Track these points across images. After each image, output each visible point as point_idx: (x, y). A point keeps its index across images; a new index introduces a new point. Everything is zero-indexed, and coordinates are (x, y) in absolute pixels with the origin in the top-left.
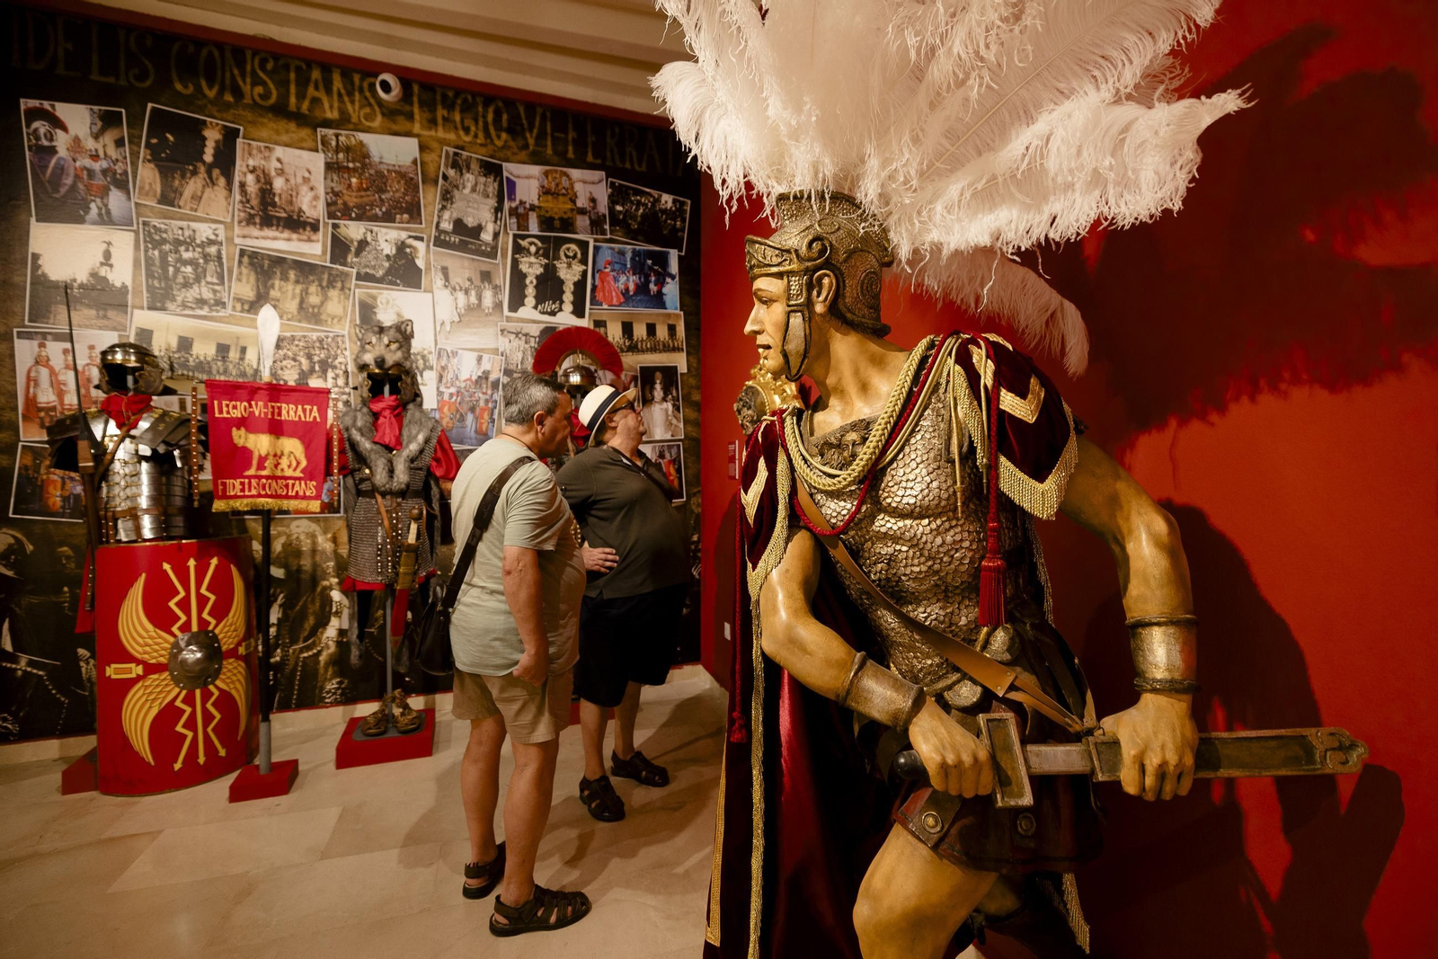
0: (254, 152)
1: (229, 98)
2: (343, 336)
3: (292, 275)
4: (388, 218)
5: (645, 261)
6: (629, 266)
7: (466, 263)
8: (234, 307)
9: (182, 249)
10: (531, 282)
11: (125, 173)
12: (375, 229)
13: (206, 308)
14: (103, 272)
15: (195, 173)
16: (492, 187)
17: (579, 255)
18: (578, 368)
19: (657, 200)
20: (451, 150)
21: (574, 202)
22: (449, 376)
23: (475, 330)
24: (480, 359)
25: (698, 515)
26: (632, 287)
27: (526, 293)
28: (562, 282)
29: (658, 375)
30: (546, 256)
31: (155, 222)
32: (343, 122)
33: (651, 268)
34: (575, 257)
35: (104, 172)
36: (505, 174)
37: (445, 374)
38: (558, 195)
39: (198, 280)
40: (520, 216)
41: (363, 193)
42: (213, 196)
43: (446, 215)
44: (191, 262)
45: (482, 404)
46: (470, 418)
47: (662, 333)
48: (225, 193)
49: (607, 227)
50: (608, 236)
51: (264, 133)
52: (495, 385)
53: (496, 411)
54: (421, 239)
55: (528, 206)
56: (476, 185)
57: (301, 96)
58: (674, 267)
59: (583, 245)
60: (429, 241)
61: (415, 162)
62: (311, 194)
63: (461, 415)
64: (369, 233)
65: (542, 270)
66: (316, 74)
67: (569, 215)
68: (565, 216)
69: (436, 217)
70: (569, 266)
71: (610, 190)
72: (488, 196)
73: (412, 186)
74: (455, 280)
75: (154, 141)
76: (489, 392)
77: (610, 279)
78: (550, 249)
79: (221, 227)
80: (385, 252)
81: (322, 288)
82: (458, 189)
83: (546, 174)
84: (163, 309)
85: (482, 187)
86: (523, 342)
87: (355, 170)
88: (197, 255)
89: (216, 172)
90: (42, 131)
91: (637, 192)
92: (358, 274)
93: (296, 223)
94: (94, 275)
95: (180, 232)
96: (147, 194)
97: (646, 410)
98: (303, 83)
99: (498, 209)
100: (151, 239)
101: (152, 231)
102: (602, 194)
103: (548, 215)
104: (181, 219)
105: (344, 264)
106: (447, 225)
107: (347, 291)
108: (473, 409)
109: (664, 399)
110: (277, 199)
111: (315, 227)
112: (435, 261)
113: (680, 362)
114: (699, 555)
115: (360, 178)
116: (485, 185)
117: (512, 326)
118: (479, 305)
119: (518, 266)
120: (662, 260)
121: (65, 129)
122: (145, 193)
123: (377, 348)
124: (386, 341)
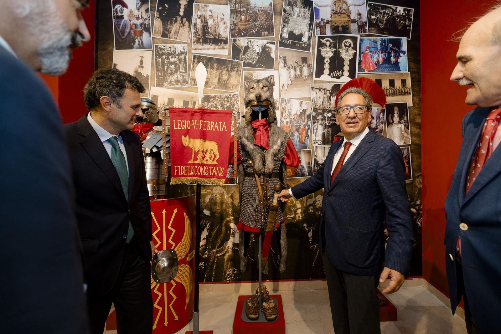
0: (200, 8)
2: (237, 94)
3: (215, 66)
4: (258, 34)
5: (388, 45)
6: (379, 49)
7: (295, 54)
8: (191, 83)
9: (170, 57)
10: (327, 61)
11: (149, 24)
12: (252, 40)
13: (179, 84)
14: (140, 70)
15: (176, 21)
16: (308, 13)
17: (352, 45)
19: (395, 11)
21: (349, 16)
23: (299, 88)
24: (301, 103)
25: (420, 189)
26: (381, 60)
27: (325, 67)
28: (343, 60)
29: (396, 109)
30: (335, 47)
31: (160, 46)
33: (391, 49)
34: (350, 45)
35: (141, 25)
36: (314, 6)
37: (284, 112)
38: (341, 13)
39: (176, 71)
40: (322, 28)
41: (247, 23)
42: (183, 31)
43: (285, 30)
44: (174, 63)
45: (302, 127)
46: (296, 134)
47: (398, 84)
48: (188, 29)
49: (367, 28)
50: (368, 33)
52: (309, 116)
53: (309, 131)
54: (273, 43)
55: (325, 21)
56: (300, 13)
58: (404, 47)
59: (354, 39)
60: (277, 44)
61: (271, 5)
62: (224, 26)
63: (292, 133)
64: (249, 42)
65: (332, 54)
67: (347, 24)
68: (345, 25)
69: (280, 31)
70: (347, 51)
71: (368, 8)
72: (306, 18)
73: (269, 17)
74: (289, 63)
75: (160, 8)
76: (306, 121)
77: (369, 56)
78: (337, 43)
79: (186, 45)
80: (256, 52)
81: (228, 71)
82: (291, 16)
83: (335, 3)
84: (162, 85)
85: (303, 13)
86: (323, 94)
87: (243, 12)
88: (176, 60)
89: (185, 20)
90: (119, 9)
91: (384, 7)
92: (244, 63)
93: (218, 41)
94: (136, 72)
95: (170, 49)
96: (157, 33)
97: (389, 128)
99: (311, 24)
100: (159, 53)
101: (159, 50)
102: (364, 10)
103: (336, 25)
104: (170, 43)
105: (238, 59)
106: (285, 35)
107: (239, 72)
108: (298, 130)
109: (400, 122)
110: (209, 30)
111: (225, 42)
112: (280, 53)
113: (409, 100)
114: (421, 212)
115: (246, 15)
116: (304, 13)
117: (318, 85)
118: (301, 75)
119: (320, 53)
120: (397, 44)
121: (126, 7)
122: (156, 33)
123: (257, 90)
124: (261, 86)
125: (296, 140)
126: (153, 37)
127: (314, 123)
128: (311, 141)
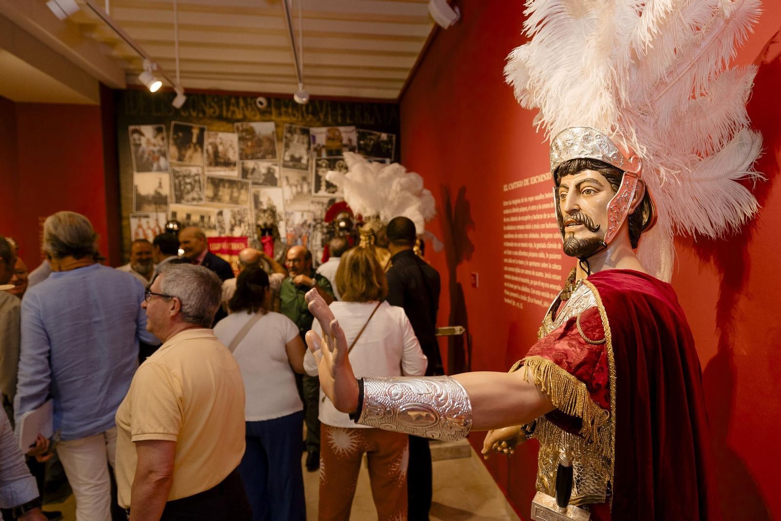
0: (211, 136)
1: (201, 115)
2: (248, 210)
3: (227, 185)
4: (263, 158)
7: (296, 174)
8: (206, 200)
9: (186, 178)
12: (258, 163)
13: (196, 201)
14: (159, 190)
15: (190, 147)
16: (306, 139)
17: (344, 166)
18: (344, 219)
19: (379, 137)
20: (288, 125)
21: (341, 141)
22: (290, 223)
23: (300, 203)
24: (303, 215)
27: (322, 184)
30: (330, 167)
31: (177, 169)
32: (245, 119)
34: (342, 166)
35: (158, 151)
36: (311, 133)
38: (334, 139)
39: (192, 190)
40: (318, 151)
41: (253, 148)
42: (196, 156)
43: (287, 154)
44: (190, 184)
45: (304, 234)
48: (201, 154)
51: (215, 128)
52: (309, 226)
53: (310, 237)
54: (276, 165)
55: (321, 146)
56: (299, 139)
57: (228, 110)
60: (280, 166)
61: (273, 133)
62: (233, 151)
63: (296, 239)
64: (256, 165)
66: (233, 101)
67: (339, 148)
68: (337, 149)
69: (283, 155)
70: (340, 171)
71: (357, 135)
72: (304, 144)
73: (272, 142)
74: (291, 181)
75: (175, 136)
76: (307, 229)
78: (331, 164)
81: (238, 190)
82: (291, 142)
83: (329, 131)
84: (180, 203)
85: (301, 140)
86: (321, 206)
87: (249, 139)
88: (191, 180)
89: (197, 146)
90: (136, 138)
91: (371, 134)
92: (252, 182)
93: (228, 164)
94: (156, 192)
95: (185, 172)
98: (228, 105)
99: (309, 149)
100: (176, 175)
101: (175, 172)
102: (354, 137)
103: (330, 149)
105: (246, 178)
106: (287, 158)
107: (248, 190)
108: (300, 237)
110: (220, 155)
111: (235, 164)
112: (283, 174)
115: (252, 142)
116: (303, 139)
117: (316, 200)
118: (302, 192)
119: (318, 173)
121: (144, 136)
122: (172, 158)
126: (170, 162)
127: (314, 230)
128: (312, 245)
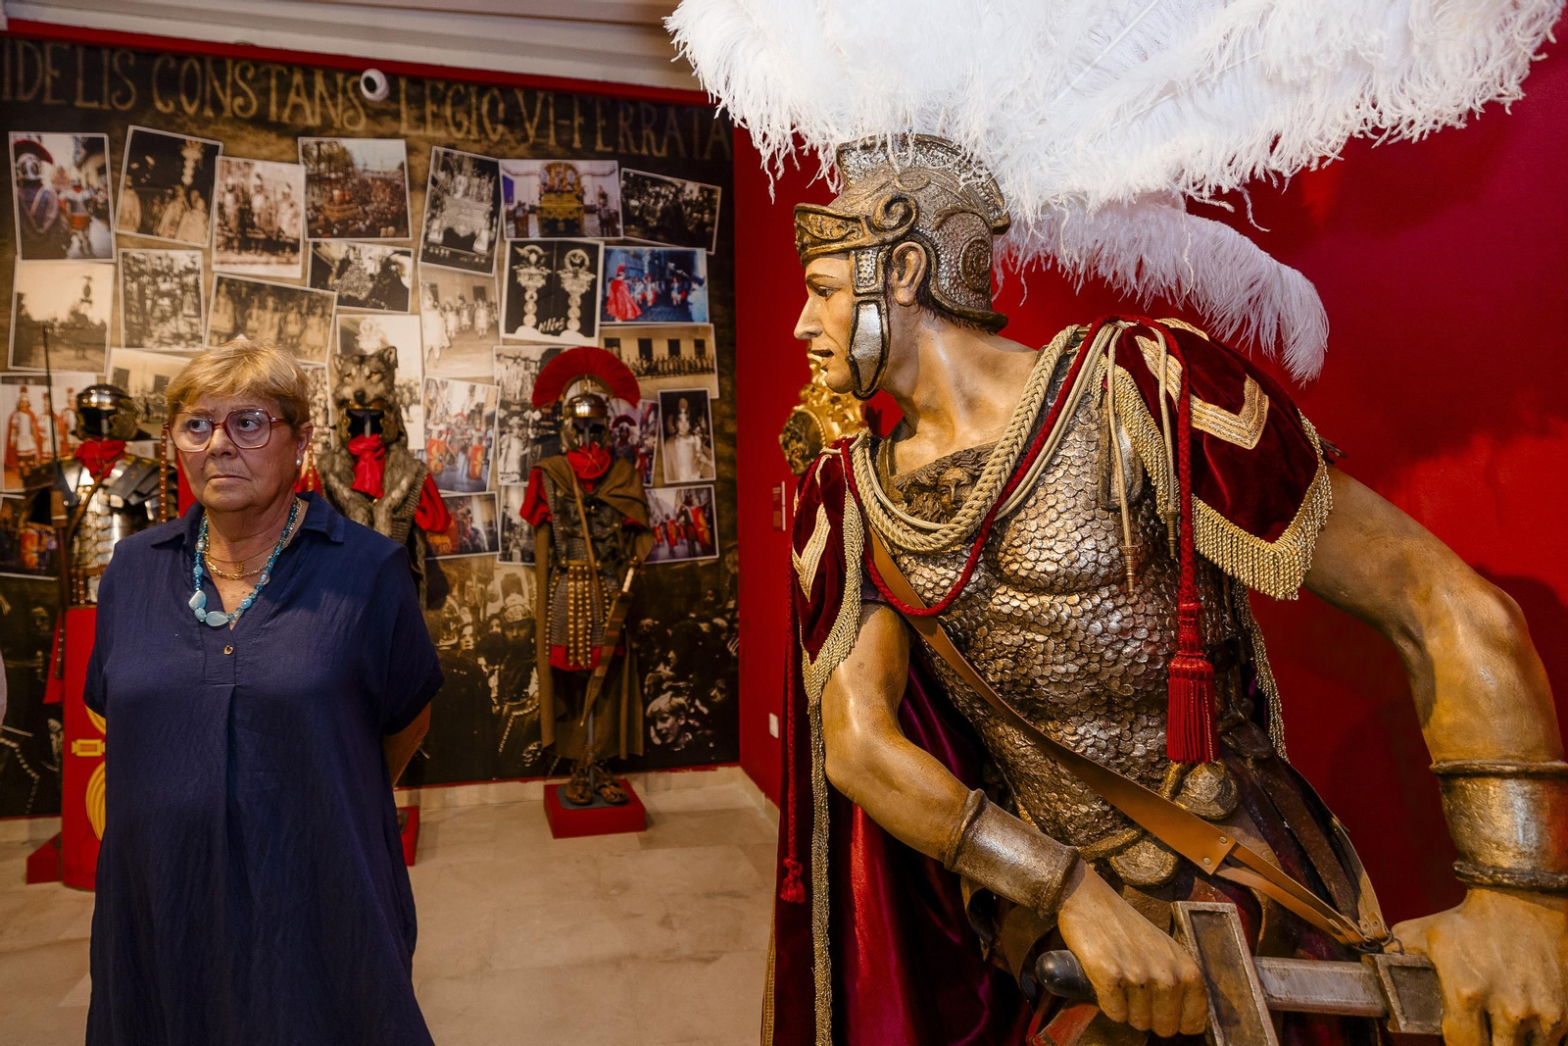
0: (234, 169)
1: (209, 113)
3: (270, 302)
4: (372, 232)
5: (666, 264)
6: (646, 271)
7: (458, 279)
9: (160, 279)
10: (532, 297)
11: (107, 201)
12: (358, 246)
13: (183, 343)
14: (84, 309)
15: (174, 197)
16: (487, 190)
17: (587, 262)
19: (680, 191)
20: (441, 150)
21: (580, 199)
22: (438, 411)
23: (467, 356)
24: (472, 390)
25: (734, 576)
26: (650, 296)
27: (526, 310)
28: (567, 295)
29: (683, 402)
30: (548, 265)
31: (135, 253)
32: (326, 128)
33: (673, 273)
34: (582, 264)
35: (87, 203)
36: (502, 173)
37: (433, 409)
38: (562, 192)
39: (175, 313)
40: (519, 221)
41: (345, 206)
42: (191, 220)
43: (436, 224)
44: (169, 294)
45: (475, 442)
46: (461, 459)
47: (687, 350)
48: (203, 216)
49: (620, 226)
50: (622, 237)
51: (244, 148)
52: (490, 420)
53: (491, 451)
54: (407, 254)
55: (527, 208)
56: (469, 187)
57: (282, 104)
58: (701, 270)
59: (592, 250)
60: (416, 256)
61: (401, 167)
62: (291, 212)
63: (452, 456)
64: (351, 251)
65: (543, 282)
66: (298, 78)
67: (576, 215)
68: (571, 217)
69: (424, 227)
70: (576, 275)
71: (623, 182)
72: (482, 200)
73: (398, 194)
74: (444, 299)
75: (135, 166)
76: (483, 429)
77: (623, 288)
78: (553, 257)
79: (199, 253)
80: (369, 271)
81: (302, 315)
82: (449, 194)
83: (549, 169)
84: (140, 346)
85: (476, 189)
86: (522, 368)
87: (337, 181)
88: (174, 286)
89: (195, 194)
90: (29, 164)
91: (656, 182)
92: (340, 297)
93: (276, 245)
94: (74, 313)
95: (158, 262)
96: (127, 223)
97: (669, 446)
98: (284, 89)
99: (494, 214)
100: (131, 270)
101: (131, 262)
102: (614, 187)
103: (551, 217)
104: (160, 248)
105: (325, 287)
106: (436, 237)
107: (328, 318)
108: (464, 449)
109: (691, 432)
110: (256, 219)
111: (294, 248)
112: (423, 278)
113: (711, 385)
114: (737, 626)
115: (342, 189)
116: (479, 187)
117: (510, 350)
118: (472, 327)
119: (516, 278)
120: (686, 262)
121: (49, 159)
122: (123, 222)
123: (357, 380)
124: (367, 371)
125: (460, 472)
126: (117, 235)
127: (502, 433)
128: (495, 474)
